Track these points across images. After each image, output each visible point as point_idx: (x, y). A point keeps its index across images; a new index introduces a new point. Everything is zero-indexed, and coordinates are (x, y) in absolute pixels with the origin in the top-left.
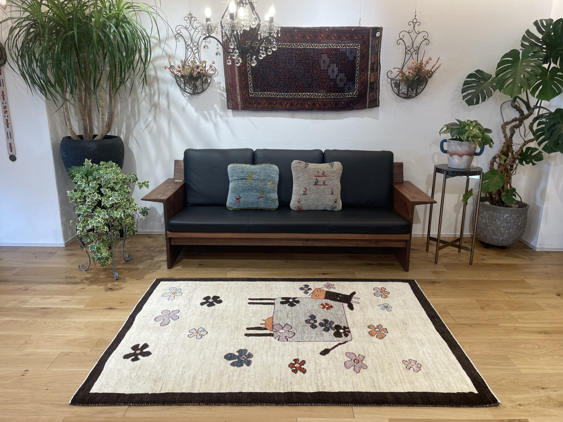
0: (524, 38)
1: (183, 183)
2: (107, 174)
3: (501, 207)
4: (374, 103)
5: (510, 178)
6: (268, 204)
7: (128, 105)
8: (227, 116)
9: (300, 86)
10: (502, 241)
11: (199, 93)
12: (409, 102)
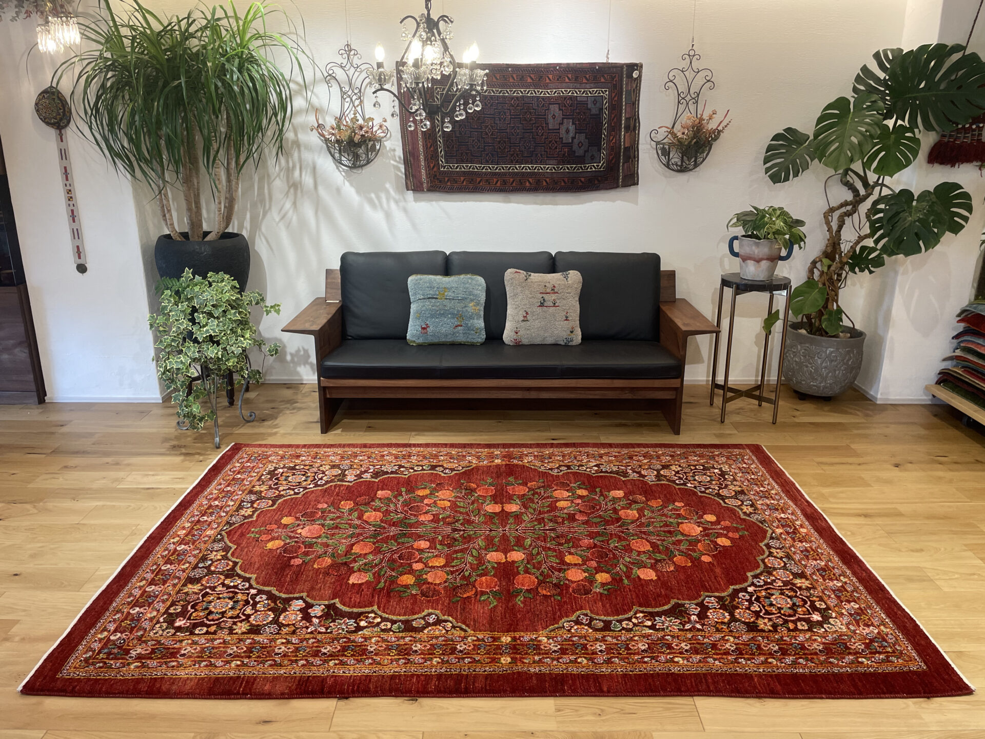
0: (858, 79)
1: (340, 305)
3: (822, 338)
4: (631, 180)
5: (837, 295)
6: (470, 337)
7: (254, 186)
8: (405, 201)
9: (517, 155)
10: (823, 388)
11: (362, 166)
12: (683, 178)
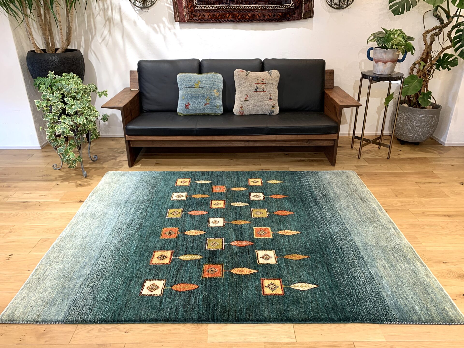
1: (138, 92)
2: (68, 84)
3: (418, 109)
4: (309, 14)
5: (427, 82)
6: (214, 110)
8: (175, 29)
10: (416, 138)
11: (148, 7)
12: (340, 12)
